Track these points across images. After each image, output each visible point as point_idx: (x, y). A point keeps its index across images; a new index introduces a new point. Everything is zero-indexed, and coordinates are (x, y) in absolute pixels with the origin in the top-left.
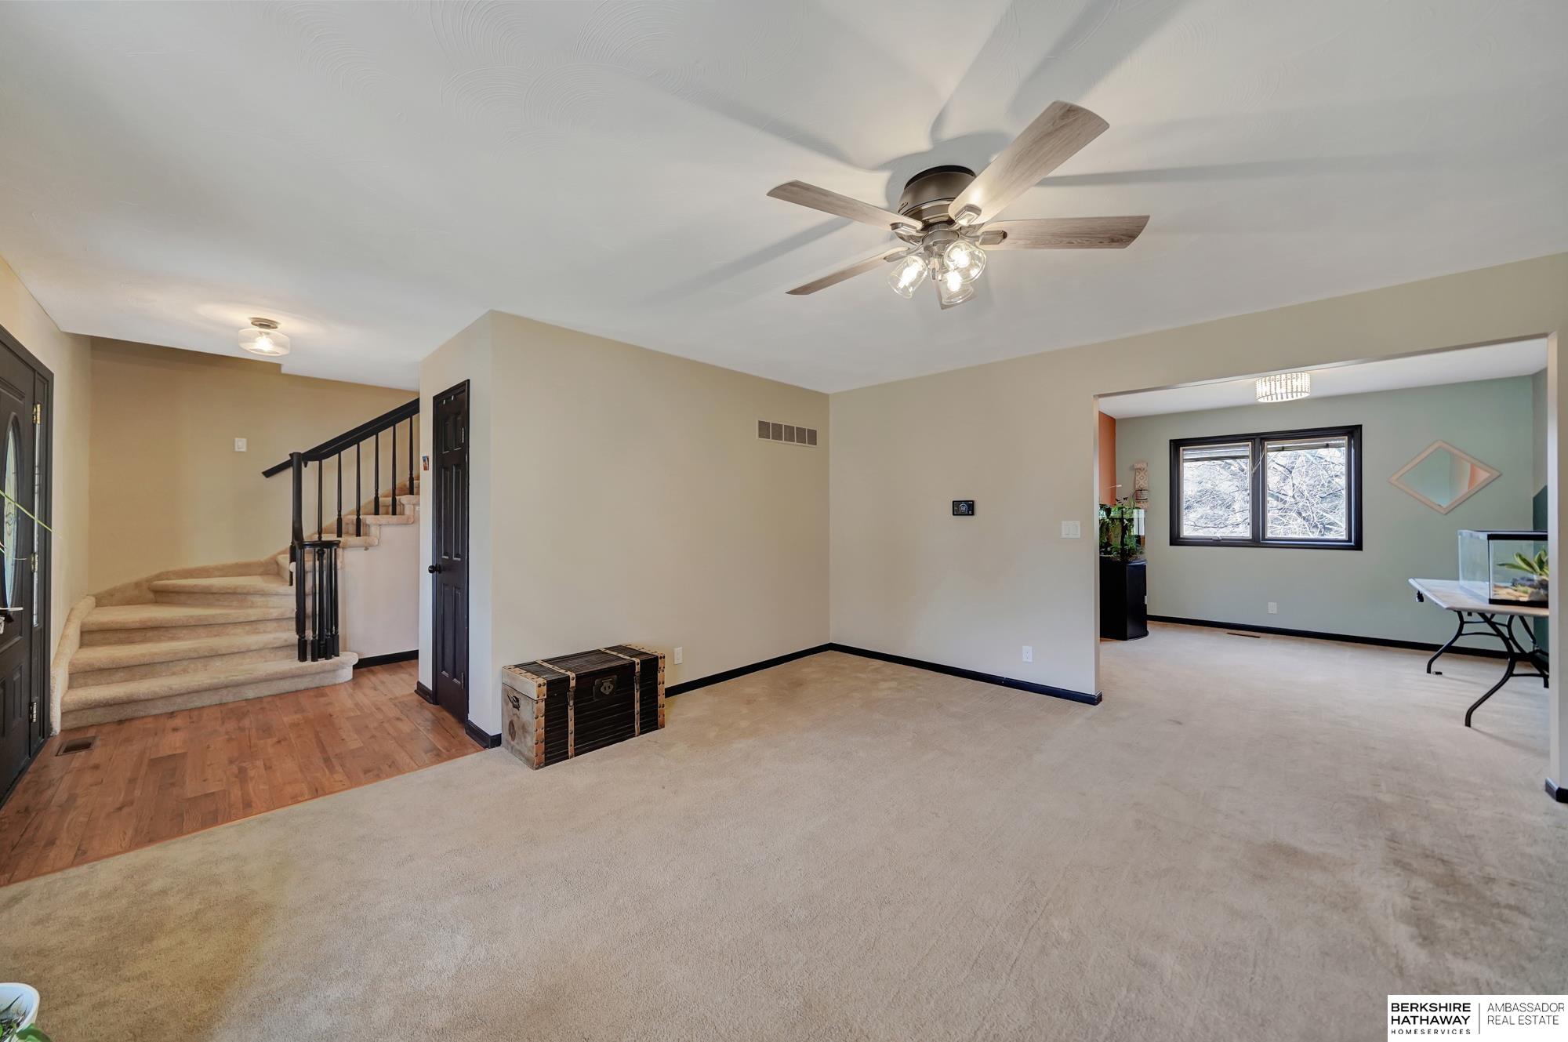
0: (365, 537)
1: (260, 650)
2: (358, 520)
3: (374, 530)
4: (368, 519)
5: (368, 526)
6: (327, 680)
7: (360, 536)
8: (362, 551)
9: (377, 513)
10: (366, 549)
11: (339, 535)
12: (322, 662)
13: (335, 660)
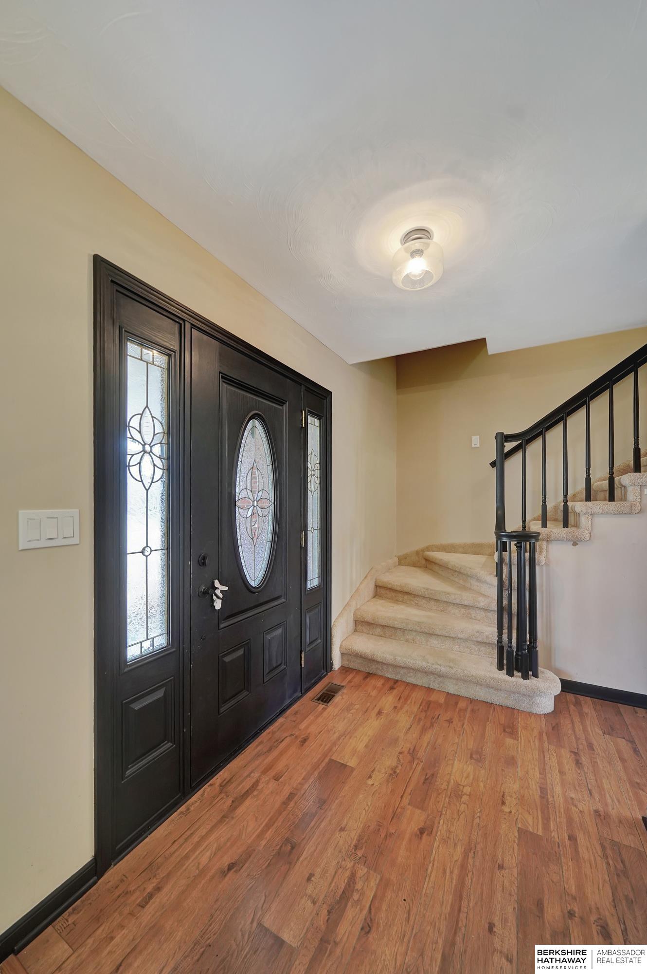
0: (573, 529)
1: (466, 640)
2: (566, 507)
3: (584, 521)
4: (578, 506)
5: (577, 515)
6: (524, 706)
7: (567, 527)
8: (569, 547)
9: (588, 498)
10: (575, 544)
11: (544, 525)
12: (517, 677)
13: (532, 682)
